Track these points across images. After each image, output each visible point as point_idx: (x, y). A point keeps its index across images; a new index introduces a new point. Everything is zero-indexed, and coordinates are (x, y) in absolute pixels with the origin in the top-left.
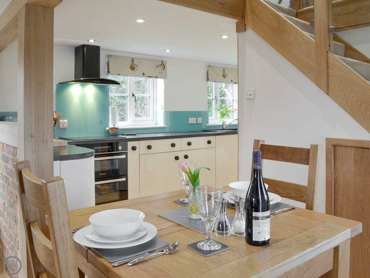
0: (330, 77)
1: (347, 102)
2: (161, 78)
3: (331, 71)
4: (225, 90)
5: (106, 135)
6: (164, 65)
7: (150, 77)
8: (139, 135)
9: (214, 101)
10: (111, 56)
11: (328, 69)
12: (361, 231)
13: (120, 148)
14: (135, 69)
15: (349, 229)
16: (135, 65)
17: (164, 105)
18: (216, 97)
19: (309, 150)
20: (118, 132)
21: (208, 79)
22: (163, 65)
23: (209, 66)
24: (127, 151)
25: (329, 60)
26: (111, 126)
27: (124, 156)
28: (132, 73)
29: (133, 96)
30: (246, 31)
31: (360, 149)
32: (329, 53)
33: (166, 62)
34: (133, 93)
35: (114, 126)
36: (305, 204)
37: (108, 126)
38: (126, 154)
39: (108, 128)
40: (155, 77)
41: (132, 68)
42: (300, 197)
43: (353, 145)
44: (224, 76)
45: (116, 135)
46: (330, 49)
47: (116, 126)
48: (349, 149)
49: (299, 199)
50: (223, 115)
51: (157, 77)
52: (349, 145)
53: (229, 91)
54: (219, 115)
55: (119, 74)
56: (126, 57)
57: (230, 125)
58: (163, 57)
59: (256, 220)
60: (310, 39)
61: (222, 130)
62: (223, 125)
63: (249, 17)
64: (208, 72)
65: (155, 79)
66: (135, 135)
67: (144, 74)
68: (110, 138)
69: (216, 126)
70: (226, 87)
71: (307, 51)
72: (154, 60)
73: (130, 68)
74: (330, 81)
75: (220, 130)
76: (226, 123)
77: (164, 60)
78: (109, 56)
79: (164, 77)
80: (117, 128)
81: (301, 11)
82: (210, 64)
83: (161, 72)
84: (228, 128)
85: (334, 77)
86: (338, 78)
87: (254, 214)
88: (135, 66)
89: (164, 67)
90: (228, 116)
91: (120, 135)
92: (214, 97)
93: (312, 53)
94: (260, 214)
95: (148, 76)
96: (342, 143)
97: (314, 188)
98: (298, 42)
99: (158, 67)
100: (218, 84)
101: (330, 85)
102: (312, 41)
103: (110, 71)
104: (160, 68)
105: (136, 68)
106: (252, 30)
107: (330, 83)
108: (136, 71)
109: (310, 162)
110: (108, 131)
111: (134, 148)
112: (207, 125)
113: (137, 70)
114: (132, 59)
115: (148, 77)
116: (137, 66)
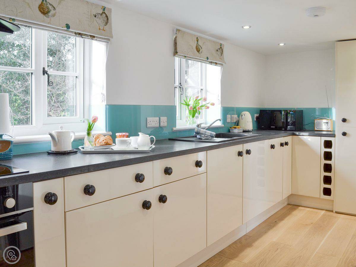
2: (101, 39)
6: (107, 16)
7: (80, 34)
9: (177, 90)
13: (10, 203)
14: (50, 14)
16: (51, 5)
21: (176, 53)
22: (104, 15)
24: (31, 209)
27: (23, 226)
28: (44, 22)
29: (44, 74)
33: (110, 10)
34: (44, 68)
38: (29, 218)
40: (91, 36)
41: (44, 11)
44: (198, 50)
50: (193, 113)
51: (94, 37)
54: (187, 113)
55: (14, 19)
64: (175, 40)
77: (107, 5)
79: (107, 39)
82: (179, 28)
83: (101, 28)
88: (50, 7)
89: (108, 19)
92: (178, 84)
95: (77, 31)
99: (95, 16)
104: (100, 21)
105: (52, 12)
108: (52, 18)
111: (50, 199)
112: (174, 129)
113: (54, 15)
115: (76, 33)
116: (54, 8)
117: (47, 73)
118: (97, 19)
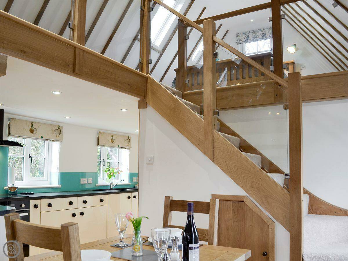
0: (215, 149)
1: (227, 167)
2: (57, 141)
3: (215, 144)
4: (110, 153)
5: (4, 194)
6: (60, 130)
7: (47, 140)
8: (36, 194)
9: (102, 163)
10: (12, 119)
11: (213, 142)
12: (250, 255)
13: (23, 206)
14: (34, 133)
15: (245, 254)
16: (34, 128)
17: (58, 166)
18: (104, 160)
19: (209, 203)
20: (17, 191)
21: (99, 144)
22: (59, 130)
23: (100, 132)
24: (29, 209)
25: (214, 136)
26: (10, 185)
27: (27, 214)
28: (31, 136)
29: (29, 157)
30: (147, 108)
31: (237, 202)
32: (214, 130)
33: (62, 127)
34: (29, 155)
35: (13, 185)
36: (207, 242)
37: (6, 185)
38: (28, 212)
39: (7, 188)
40: (52, 140)
41: (32, 131)
42: (203, 238)
43: (232, 199)
44: (112, 142)
45: (15, 194)
46: (215, 127)
47: (14, 186)
48: (229, 202)
49: (202, 239)
50: (110, 176)
51: (54, 140)
52: (229, 199)
53: (114, 154)
54: (106, 176)
55: (19, 137)
56: (26, 121)
57: (116, 185)
58: (59, 122)
59: (191, 249)
60: (199, 119)
61: (110, 189)
62: (111, 185)
63: (150, 97)
64: (98, 137)
65: (50, 142)
66: (33, 194)
67: (42, 137)
68: (9, 197)
69: (104, 186)
70: (111, 151)
71: (197, 128)
72: (51, 125)
73: (29, 131)
74: (215, 151)
75: (108, 189)
76: (113, 184)
77: (61, 125)
78: (10, 119)
79: (60, 141)
80: (16, 188)
81: (186, 93)
82: (100, 131)
83: (58, 136)
84: (115, 188)
85: (218, 149)
86: (221, 149)
87: (190, 246)
88: (34, 129)
89: (61, 131)
90: (114, 177)
91: (19, 194)
92: (102, 160)
93: (201, 129)
94: (193, 246)
95: (46, 139)
96: (224, 198)
97: (214, 230)
98: (191, 121)
99: (55, 131)
100: (106, 148)
101: (215, 155)
102: (202, 121)
103: (10, 133)
104: (57, 133)
105: (35, 131)
106: (152, 108)
107: (215, 153)
109: (210, 211)
110: (7, 190)
111: (36, 206)
112: (97, 185)
113: (36, 133)
114: (32, 123)
115: (45, 140)
116: (36, 129)
117: (31, 157)
118: (56, 132)
